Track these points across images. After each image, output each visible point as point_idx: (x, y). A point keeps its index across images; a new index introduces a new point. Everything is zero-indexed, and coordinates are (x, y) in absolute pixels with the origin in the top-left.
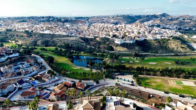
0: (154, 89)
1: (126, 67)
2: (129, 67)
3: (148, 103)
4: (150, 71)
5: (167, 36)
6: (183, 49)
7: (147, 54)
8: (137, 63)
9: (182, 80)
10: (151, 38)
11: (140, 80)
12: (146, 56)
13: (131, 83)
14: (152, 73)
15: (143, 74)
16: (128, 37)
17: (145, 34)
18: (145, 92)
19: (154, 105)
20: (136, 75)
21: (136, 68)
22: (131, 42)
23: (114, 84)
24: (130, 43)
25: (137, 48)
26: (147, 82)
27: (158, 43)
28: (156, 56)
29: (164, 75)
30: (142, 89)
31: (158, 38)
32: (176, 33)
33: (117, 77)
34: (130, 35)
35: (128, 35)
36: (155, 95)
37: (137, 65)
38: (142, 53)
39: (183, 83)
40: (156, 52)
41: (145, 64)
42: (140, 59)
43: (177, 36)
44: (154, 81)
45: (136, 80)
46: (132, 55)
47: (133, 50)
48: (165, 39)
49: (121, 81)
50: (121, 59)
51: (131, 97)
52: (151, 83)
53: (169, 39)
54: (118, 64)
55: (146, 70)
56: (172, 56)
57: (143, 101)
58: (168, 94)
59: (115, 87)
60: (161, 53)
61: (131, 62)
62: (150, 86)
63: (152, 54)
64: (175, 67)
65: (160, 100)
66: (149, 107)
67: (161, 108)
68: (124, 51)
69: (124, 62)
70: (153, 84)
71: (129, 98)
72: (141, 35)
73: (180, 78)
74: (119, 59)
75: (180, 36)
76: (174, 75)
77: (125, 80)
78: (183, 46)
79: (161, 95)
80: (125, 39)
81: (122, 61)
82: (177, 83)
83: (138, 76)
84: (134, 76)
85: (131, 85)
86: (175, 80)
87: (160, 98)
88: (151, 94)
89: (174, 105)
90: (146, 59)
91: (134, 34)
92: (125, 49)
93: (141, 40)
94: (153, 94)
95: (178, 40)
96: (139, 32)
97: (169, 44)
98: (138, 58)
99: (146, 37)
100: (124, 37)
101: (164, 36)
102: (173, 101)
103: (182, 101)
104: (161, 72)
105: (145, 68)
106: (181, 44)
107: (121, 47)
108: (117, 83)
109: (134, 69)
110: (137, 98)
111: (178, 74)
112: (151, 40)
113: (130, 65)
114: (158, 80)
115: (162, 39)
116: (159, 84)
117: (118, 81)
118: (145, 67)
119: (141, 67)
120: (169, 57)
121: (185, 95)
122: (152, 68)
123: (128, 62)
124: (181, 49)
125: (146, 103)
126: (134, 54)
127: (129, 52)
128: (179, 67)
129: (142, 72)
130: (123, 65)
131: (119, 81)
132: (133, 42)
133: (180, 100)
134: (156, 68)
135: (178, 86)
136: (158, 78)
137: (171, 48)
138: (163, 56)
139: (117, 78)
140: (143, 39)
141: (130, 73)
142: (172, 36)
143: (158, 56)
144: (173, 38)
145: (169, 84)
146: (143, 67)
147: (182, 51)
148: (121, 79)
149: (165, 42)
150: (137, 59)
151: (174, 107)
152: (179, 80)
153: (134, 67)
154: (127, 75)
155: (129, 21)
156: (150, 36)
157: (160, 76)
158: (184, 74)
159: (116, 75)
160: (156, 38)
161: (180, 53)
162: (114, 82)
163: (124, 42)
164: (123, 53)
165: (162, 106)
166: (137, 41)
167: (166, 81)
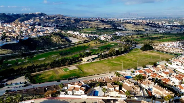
0: (48, 82)
1: (15, 70)
2: (19, 69)
3: (45, 96)
4: (41, 67)
5: (49, 33)
6: (63, 42)
7: (34, 52)
8: (26, 62)
9: (67, 67)
10: (35, 36)
11: (33, 78)
12: (34, 53)
13: (24, 85)
14: (43, 68)
15: (35, 72)
16: (9, 38)
17: (29, 33)
18: (40, 87)
19: (50, 95)
20: (27, 75)
21: (26, 68)
22: (15, 42)
23: (3, 92)
24: (13, 43)
25: (23, 48)
26: (40, 77)
27: (43, 40)
28: (43, 52)
29: (53, 67)
30: (37, 85)
31: (41, 35)
32: (55, 30)
33: (5, 83)
34: (12, 35)
35: (9, 35)
36: (50, 86)
37: (27, 65)
38: (30, 52)
39: (69, 69)
40: (42, 49)
41: (34, 62)
42: (29, 57)
43: (57, 32)
44: (47, 75)
45: (28, 80)
46: (19, 55)
47: (19, 50)
48: (47, 36)
49: (13, 86)
50: (6, 62)
51: (27, 98)
52: (44, 77)
53: (51, 36)
54: (4, 69)
55: (37, 67)
56: (56, 49)
57: (40, 96)
58: (60, 81)
59: (6, 95)
60: (47, 49)
61: (19, 63)
62: (44, 81)
63: (39, 51)
64: (61, 58)
65: (55, 89)
66: (46, 100)
67: (57, 96)
68: (8, 54)
69: (11, 64)
70: (46, 78)
71: (25, 100)
72: (24, 34)
73: (66, 66)
74: (3, 63)
75: (59, 32)
76: (61, 64)
77: (16, 84)
78: (63, 40)
79: (54, 85)
80: (7, 40)
81: (9, 65)
82: (65, 71)
83: (30, 75)
84: (26, 77)
85: (25, 86)
86: (62, 68)
87: (54, 87)
88: (46, 87)
89: (66, 88)
90: (34, 56)
91: (16, 34)
92: (9, 51)
93: (25, 39)
94: (48, 87)
95: (58, 35)
96: (21, 31)
97: (52, 40)
98: (27, 57)
99: (30, 36)
100: (5, 38)
101: (46, 33)
102: (65, 86)
103: (71, 83)
104: (51, 65)
105: (35, 66)
106: (61, 38)
107: (3, 49)
108: (7, 90)
109: (24, 69)
110: (34, 96)
111: (64, 63)
112: (35, 38)
113: (19, 67)
114: (50, 72)
115: (45, 36)
116: (51, 76)
117: (8, 88)
118: (35, 64)
119: (31, 65)
120: (55, 51)
121: (72, 77)
122: (43, 63)
123: (16, 64)
124: (62, 42)
125: (43, 98)
126: (21, 54)
127: (15, 53)
128: (63, 57)
129: (34, 70)
130: (10, 68)
131: (9, 86)
132: (17, 42)
133: (69, 83)
134: (46, 63)
135: (65, 72)
136: (50, 71)
137: (55, 43)
138: (50, 51)
139: (7, 85)
140: (28, 37)
141: (21, 75)
142: (52, 33)
143: (45, 52)
144: (54, 34)
145: (59, 73)
146: (34, 64)
147: (63, 44)
148: (11, 84)
149: (49, 39)
150: (25, 59)
151: (66, 90)
152: (66, 67)
153: (24, 67)
154: (17, 78)
155: (7, 20)
156: (34, 35)
157: (50, 69)
158: (68, 62)
159: (4, 82)
160: (40, 36)
161: (61, 46)
162: (4, 90)
163: (6, 43)
164: (7, 56)
165: (57, 94)
166: (20, 40)
167: (56, 71)
